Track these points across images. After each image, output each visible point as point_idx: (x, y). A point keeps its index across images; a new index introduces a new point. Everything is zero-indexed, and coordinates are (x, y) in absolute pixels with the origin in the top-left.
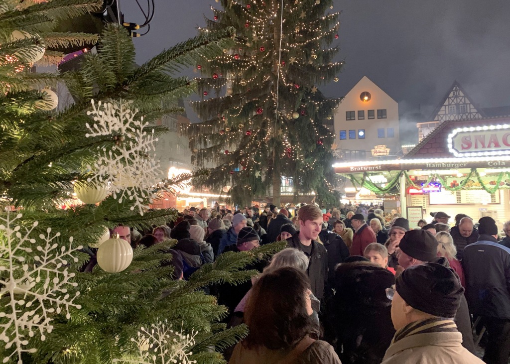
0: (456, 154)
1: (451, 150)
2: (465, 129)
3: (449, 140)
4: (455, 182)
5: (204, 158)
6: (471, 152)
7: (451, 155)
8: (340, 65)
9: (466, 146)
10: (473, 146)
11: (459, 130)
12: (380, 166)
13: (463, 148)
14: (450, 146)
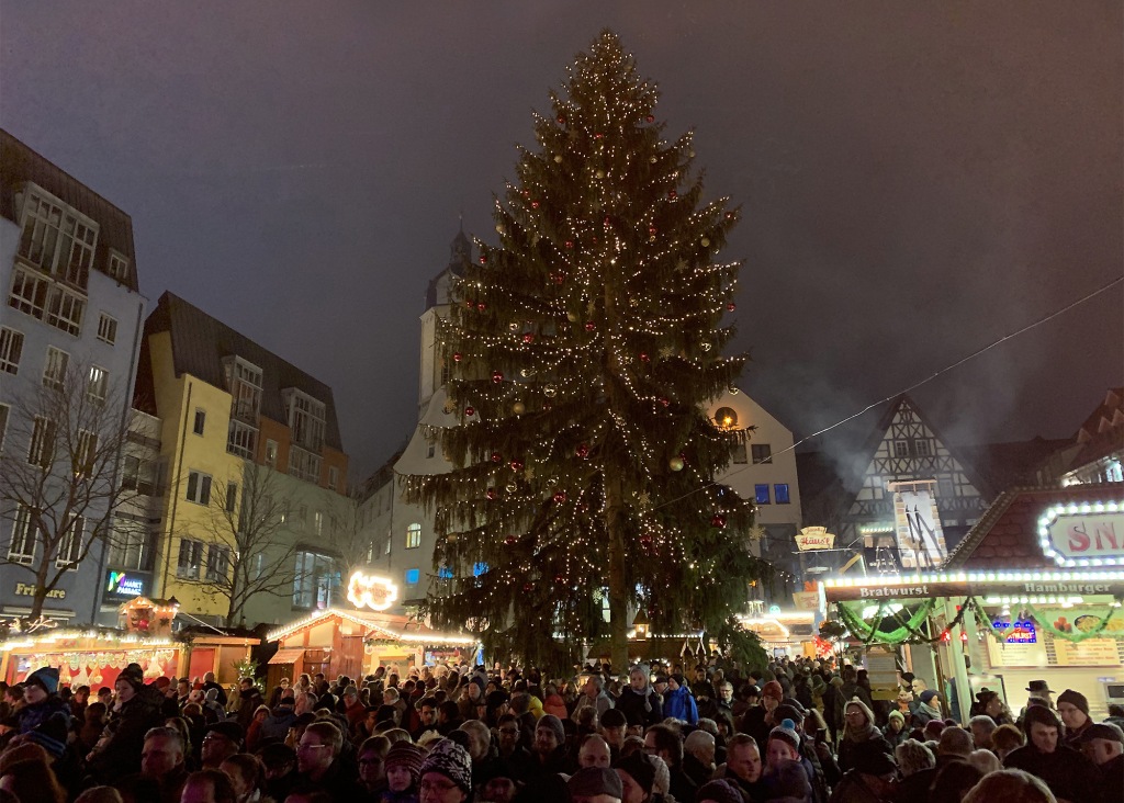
0: (1060, 561)
1: (1050, 553)
2: (1073, 509)
3: (1043, 532)
4: (1063, 620)
5: (460, 553)
6: (1090, 557)
7: (1048, 564)
8: (741, 362)
9: (1078, 544)
10: (1093, 543)
11: (1059, 509)
12: (925, 588)
13: (1073, 548)
14: (1044, 543)
